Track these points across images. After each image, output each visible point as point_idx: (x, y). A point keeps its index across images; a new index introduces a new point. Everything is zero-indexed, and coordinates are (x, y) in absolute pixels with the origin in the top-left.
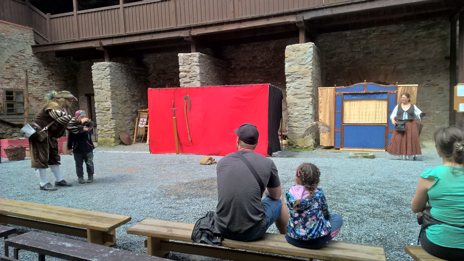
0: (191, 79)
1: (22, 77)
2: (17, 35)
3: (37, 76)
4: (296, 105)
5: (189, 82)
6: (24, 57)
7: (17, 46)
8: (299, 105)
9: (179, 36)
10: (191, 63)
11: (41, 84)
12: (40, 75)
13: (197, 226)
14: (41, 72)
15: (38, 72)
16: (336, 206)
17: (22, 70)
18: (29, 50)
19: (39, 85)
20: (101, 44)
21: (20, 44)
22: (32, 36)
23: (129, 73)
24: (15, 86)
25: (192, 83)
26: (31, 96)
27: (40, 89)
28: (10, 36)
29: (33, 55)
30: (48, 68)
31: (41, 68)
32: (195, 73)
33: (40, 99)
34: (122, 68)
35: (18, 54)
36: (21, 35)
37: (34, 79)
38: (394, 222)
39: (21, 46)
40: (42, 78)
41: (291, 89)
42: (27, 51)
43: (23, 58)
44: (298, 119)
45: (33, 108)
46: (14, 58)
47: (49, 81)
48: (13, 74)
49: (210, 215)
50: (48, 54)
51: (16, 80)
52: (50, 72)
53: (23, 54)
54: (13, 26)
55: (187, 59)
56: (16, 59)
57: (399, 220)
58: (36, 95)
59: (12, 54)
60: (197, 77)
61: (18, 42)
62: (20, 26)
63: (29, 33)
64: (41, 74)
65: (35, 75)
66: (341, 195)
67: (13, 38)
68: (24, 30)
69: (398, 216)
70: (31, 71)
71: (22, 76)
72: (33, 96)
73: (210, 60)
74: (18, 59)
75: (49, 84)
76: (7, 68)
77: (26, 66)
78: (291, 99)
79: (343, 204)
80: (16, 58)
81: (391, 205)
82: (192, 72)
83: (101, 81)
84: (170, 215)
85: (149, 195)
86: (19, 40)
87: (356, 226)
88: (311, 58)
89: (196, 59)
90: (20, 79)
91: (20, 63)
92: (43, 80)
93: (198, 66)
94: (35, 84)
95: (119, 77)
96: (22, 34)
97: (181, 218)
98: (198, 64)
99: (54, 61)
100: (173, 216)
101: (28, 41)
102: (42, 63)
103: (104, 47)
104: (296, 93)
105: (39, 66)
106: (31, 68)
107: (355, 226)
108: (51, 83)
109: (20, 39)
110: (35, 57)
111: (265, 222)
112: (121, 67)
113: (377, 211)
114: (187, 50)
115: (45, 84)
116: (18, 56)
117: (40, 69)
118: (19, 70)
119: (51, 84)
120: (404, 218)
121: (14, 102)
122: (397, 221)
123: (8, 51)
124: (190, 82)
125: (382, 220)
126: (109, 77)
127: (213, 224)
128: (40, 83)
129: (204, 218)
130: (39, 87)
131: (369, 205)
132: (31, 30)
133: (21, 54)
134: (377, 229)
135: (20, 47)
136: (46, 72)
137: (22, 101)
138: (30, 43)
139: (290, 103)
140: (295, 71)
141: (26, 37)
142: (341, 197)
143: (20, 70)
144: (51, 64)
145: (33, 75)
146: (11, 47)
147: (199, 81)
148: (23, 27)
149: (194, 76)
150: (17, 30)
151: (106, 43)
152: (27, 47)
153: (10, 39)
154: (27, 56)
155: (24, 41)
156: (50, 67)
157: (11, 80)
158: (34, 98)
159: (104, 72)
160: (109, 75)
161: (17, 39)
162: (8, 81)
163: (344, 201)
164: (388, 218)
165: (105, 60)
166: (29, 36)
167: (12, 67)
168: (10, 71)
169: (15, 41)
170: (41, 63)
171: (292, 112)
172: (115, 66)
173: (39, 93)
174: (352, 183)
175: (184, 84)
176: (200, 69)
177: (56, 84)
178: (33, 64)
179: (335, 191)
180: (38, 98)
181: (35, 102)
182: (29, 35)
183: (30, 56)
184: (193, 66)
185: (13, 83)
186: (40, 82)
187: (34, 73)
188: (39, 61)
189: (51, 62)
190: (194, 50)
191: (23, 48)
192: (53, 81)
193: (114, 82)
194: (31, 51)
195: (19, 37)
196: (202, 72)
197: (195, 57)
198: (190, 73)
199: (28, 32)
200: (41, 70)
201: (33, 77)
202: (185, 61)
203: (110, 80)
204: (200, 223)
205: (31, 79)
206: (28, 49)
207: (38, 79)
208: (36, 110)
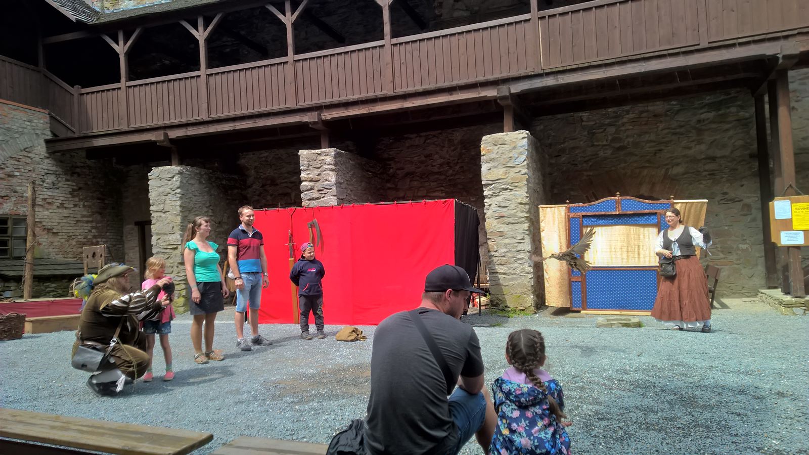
0: (320, 192)
1: (24, 194)
2: (20, 122)
3: (52, 192)
4: (502, 236)
5: (318, 198)
6: (32, 159)
7: (19, 141)
8: (507, 236)
9: (301, 121)
10: (321, 166)
11: (59, 205)
12: (57, 190)
13: (334, 447)
14: (60, 185)
15: (53, 185)
16: (580, 410)
17: (26, 181)
18: (41, 148)
19: (55, 207)
20: (166, 135)
21: (26, 137)
22: (47, 123)
23: (214, 184)
24: (13, 209)
25: (322, 199)
26: (39, 225)
27: (57, 214)
28: (8, 123)
29: (47, 155)
30: (73, 178)
31: (60, 177)
32: (328, 182)
33: (54, 231)
34: (201, 175)
35: (22, 153)
36: (28, 121)
37: (46, 197)
38: (684, 437)
39: (26, 141)
40: (59, 195)
41: (494, 209)
42: (37, 150)
43: (28, 160)
44: (505, 260)
45: (41, 247)
46: (12, 162)
47: (73, 199)
48: (10, 188)
49: (356, 426)
50: (73, 154)
51: (15, 199)
52: (74, 184)
53: (29, 155)
54: (15, 108)
55: (315, 159)
56: (17, 163)
57: (692, 434)
58: (49, 225)
59: (10, 155)
60: (331, 189)
61: (22, 134)
62: (27, 107)
63: (41, 118)
64: (58, 188)
65: (49, 190)
66: (587, 391)
67: (13, 127)
68: (34, 114)
69: (690, 426)
70: (41, 183)
71: (25, 192)
72: (44, 226)
73: (354, 161)
74: (20, 163)
75: (72, 206)
77: (34, 175)
78: (493, 225)
79: (591, 407)
80: (17, 161)
81: (677, 407)
82: (323, 182)
83: (164, 198)
84: (284, 432)
85: (245, 396)
86: (23, 131)
87: (618, 446)
88: (524, 157)
89: (329, 159)
90: (22, 197)
91: (23, 170)
92: (63, 199)
93: (332, 170)
94: (47, 206)
95: (196, 192)
96: (30, 121)
97: (303, 436)
98: (333, 167)
99: (82, 165)
100: (288, 433)
101: (39, 132)
102: (63, 169)
103: (172, 141)
104: (501, 215)
105: (56, 174)
106: (42, 177)
107: (614, 446)
108: (76, 203)
109: (25, 128)
110: (50, 159)
111: (455, 438)
112: (200, 173)
113: (652, 418)
114: (314, 143)
115: (65, 205)
116: (20, 157)
117: (57, 179)
118: (20, 181)
119: (75, 206)
120: (701, 430)
121: (9, 237)
122: (690, 435)
123: (3, 150)
124: (320, 199)
125: (663, 434)
126: (178, 191)
127: (361, 443)
128: (56, 204)
129: (346, 431)
130: (55, 211)
131: (637, 408)
132: (46, 115)
133: (26, 154)
134: (654, 449)
135: (25, 143)
136: (68, 185)
137: (23, 234)
138: (43, 136)
139: (491, 232)
140: (499, 178)
141: (37, 126)
142: (587, 395)
143: (23, 181)
144: (78, 170)
145: (45, 190)
146: (9, 142)
147: (334, 196)
148: (33, 108)
149: (326, 187)
150: (21, 114)
151: (174, 134)
152: (36, 142)
153: (9, 129)
154: (36, 158)
155: (32, 132)
156: (75, 175)
157: (6, 198)
158: (45, 229)
159: (170, 182)
160: (178, 188)
161: (20, 130)
162: (2, 200)
163: (593, 400)
164: (673, 430)
165: (173, 162)
166: (42, 124)
167: (9, 176)
168: (5, 183)
169: (17, 132)
170: (60, 170)
171: (495, 247)
172: (189, 173)
173: (53, 221)
174: (605, 370)
175: (309, 202)
176: (337, 176)
177: (84, 206)
178: (46, 171)
179: (577, 385)
180: (52, 230)
181: (46, 237)
182: (42, 122)
183: (42, 157)
184: (325, 171)
185: (9, 204)
186: (57, 202)
187: (47, 185)
188: (57, 166)
189: (77, 167)
190: (327, 144)
191: (30, 144)
192: (80, 200)
193: (187, 200)
194: (44, 149)
195: (25, 126)
196: (340, 181)
197: (327, 155)
198: (320, 182)
199: (40, 116)
200: (60, 182)
201: (45, 193)
202: (311, 163)
203: (180, 197)
204: (338, 442)
205: (41, 196)
206: (39, 145)
207: (53, 197)
208: (46, 251)
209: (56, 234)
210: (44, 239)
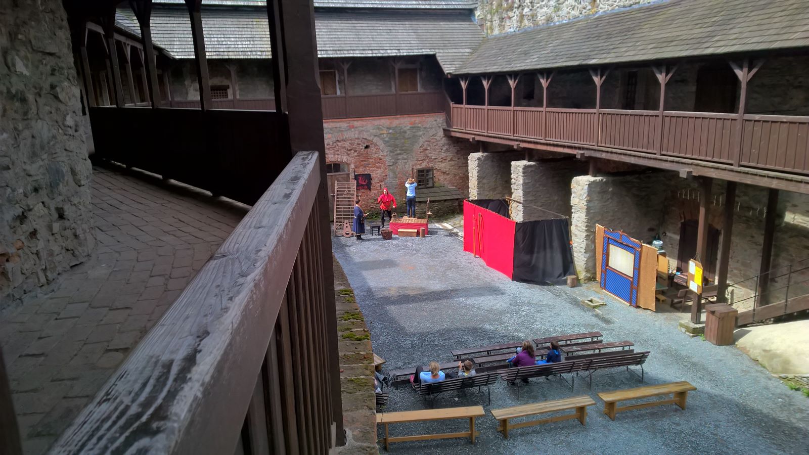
0: (517, 186)
1: (432, 157)
2: (431, 122)
3: (446, 154)
4: (576, 236)
7: (430, 132)
9: (513, 146)
12: (449, 153)
14: (451, 149)
15: (447, 150)
17: (433, 151)
19: (447, 161)
20: (474, 139)
21: (434, 129)
22: (444, 119)
24: (427, 165)
26: (440, 171)
27: (448, 165)
28: (425, 125)
29: (443, 136)
30: (458, 145)
35: (431, 138)
36: (434, 121)
37: (443, 157)
39: (434, 131)
40: (450, 155)
41: (575, 220)
42: (439, 134)
43: (435, 140)
45: (440, 181)
46: (427, 143)
47: (457, 156)
48: (425, 156)
51: (427, 160)
52: (458, 148)
53: (435, 137)
54: (428, 116)
55: (516, 167)
58: (444, 170)
59: (426, 140)
60: (521, 186)
61: (432, 128)
62: (434, 114)
67: (427, 126)
68: (438, 117)
70: (441, 151)
72: (442, 171)
74: (431, 143)
75: (457, 159)
76: (420, 152)
77: (437, 147)
78: (573, 229)
80: (429, 142)
82: (519, 181)
83: (473, 170)
89: (521, 170)
90: (431, 159)
91: (432, 146)
92: (452, 156)
94: (443, 161)
95: (489, 167)
96: (436, 121)
98: (522, 174)
101: (440, 125)
102: (452, 141)
104: (576, 225)
105: (449, 145)
106: (441, 147)
108: (459, 157)
109: (433, 125)
110: (446, 137)
112: (492, 157)
115: (453, 160)
116: (431, 140)
117: (449, 147)
118: (430, 151)
119: (458, 159)
121: (425, 178)
123: (422, 138)
130: (448, 163)
132: (444, 115)
133: (433, 137)
136: (455, 149)
137: (432, 176)
138: (442, 127)
140: (576, 204)
141: (439, 122)
144: (461, 140)
145: (443, 153)
146: (425, 134)
147: (522, 190)
148: (437, 114)
150: (431, 119)
151: (477, 138)
152: (439, 130)
153: (425, 128)
154: (438, 139)
155: (437, 126)
157: (424, 161)
160: (477, 167)
161: (431, 126)
162: (421, 162)
165: (479, 151)
167: (425, 150)
168: (423, 153)
169: (429, 128)
172: (485, 158)
173: (447, 168)
176: (524, 179)
177: (464, 158)
178: (443, 144)
180: (446, 172)
182: (441, 119)
183: (441, 137)
184: (519, 176)
185: (425, 163)
186: (449, 159)
187: (444, 151)
188: (449, 140)
191: (436, 132)
192: (463, 155)
193: (482, 173)
194: (443, 133)
198: (517, 181)
199: (441, 117)
201: (442, 155)
202: (515, 169)
203: (478, 171)
205: (441, 157)
206: (440, 132)
207: (447, 156)
208: (443, 183)
209: (448, 174)
210: (442, 178)
